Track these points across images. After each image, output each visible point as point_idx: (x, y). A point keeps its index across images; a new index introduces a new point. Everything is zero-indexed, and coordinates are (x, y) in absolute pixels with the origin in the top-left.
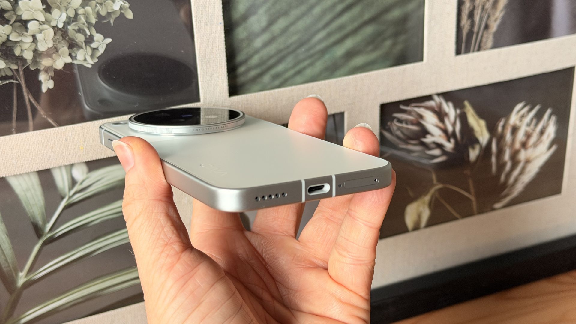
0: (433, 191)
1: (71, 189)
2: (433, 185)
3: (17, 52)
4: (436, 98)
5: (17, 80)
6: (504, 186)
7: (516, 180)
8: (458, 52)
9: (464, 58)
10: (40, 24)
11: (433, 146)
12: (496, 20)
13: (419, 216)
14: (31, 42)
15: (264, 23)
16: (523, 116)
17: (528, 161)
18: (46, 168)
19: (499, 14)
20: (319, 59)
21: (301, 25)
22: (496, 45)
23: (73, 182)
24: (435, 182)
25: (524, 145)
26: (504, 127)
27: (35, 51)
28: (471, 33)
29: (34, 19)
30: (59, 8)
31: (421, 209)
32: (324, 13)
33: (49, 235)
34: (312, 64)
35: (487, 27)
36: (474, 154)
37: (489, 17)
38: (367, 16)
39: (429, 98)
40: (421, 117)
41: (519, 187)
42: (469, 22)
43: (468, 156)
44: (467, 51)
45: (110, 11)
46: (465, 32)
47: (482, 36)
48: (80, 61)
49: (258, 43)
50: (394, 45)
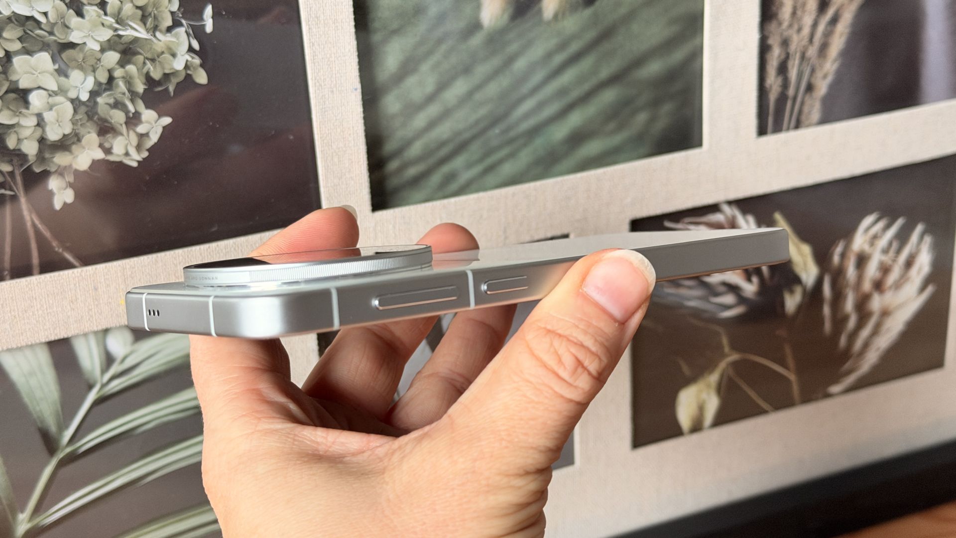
0: (723, 365)
1: (104, 370)
2: (723, 356)
3: (11, 143)
4: (726, 208)
5: (11, 189)
6: (846, 355)
7: (866, 345)
8: (762, 131)
9: (771, 140)
10: (50, 95)
11: (722, 289)
12: (825, 77)
13: (701, 409)
14: (35, 126)
15: (430, 88)
16: (875, 237)
17: (885, 313)
18: (62, 337)
19: (830, 66)
20: (525, 145)
21: (493, 89)
22: (826, 119)
23: (109, 360)
24: (727, 349)
25: (878, 286)
26: (843, 256)
27: (42, 140)
28: (782, 98)
29: (39, 88)
30: (81, 68)
31: (704, 396)
32: (532, 68)
33: (69, 450)
34: (512, 155)
35: (810, 88)
36: (792, 302)
37: (813, 71)
38: (605, 73)
39: (714, 208)
41: (872, 358)
42: (780, 80)
43: (782, 304)
44: (778, 129)
45: (167, 71)
46: (773, 97)
47: (802, 103)
48: (118, 155)
49: (420, 120)
50: (653, 119)
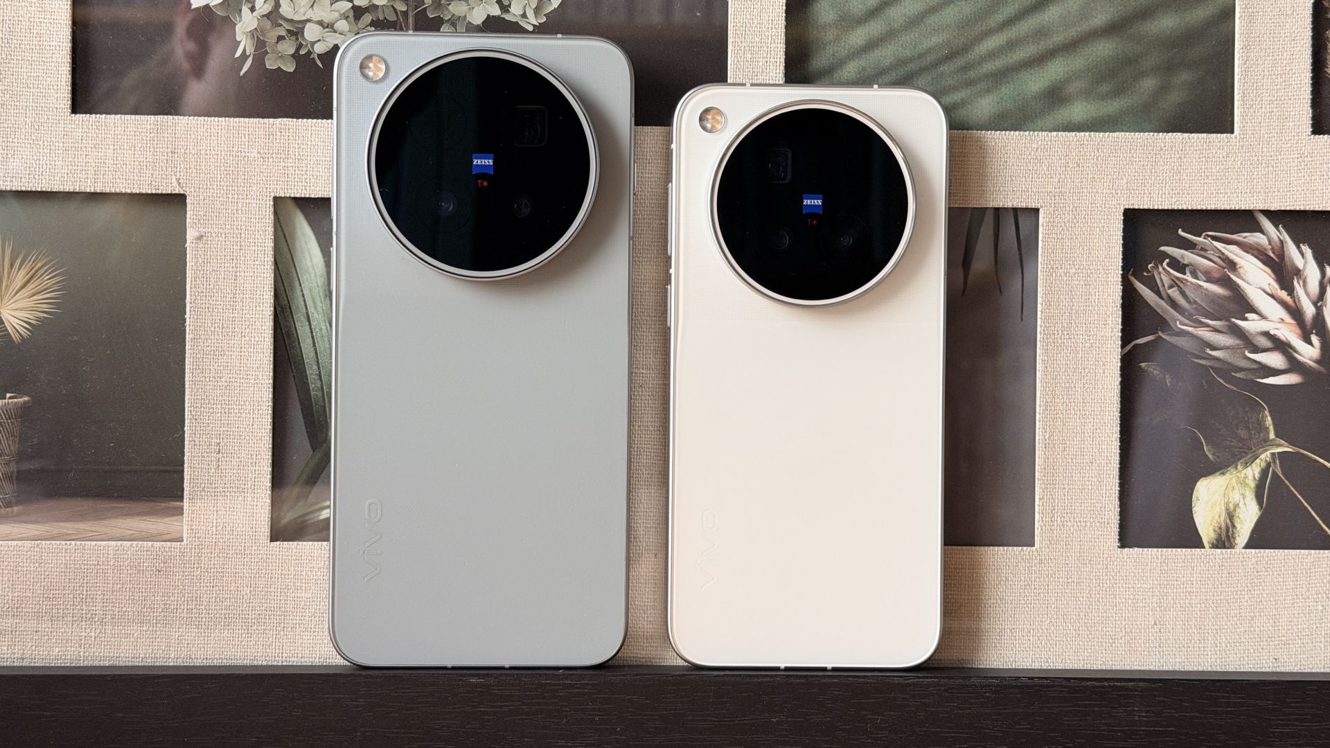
0: (1265, 456)
2: (1266, 442)
4: (1267, 224)
8: (1319, 128)
11: (1265, 342)
13: (1231, 516)
24: (1272, 434)
31: (1236, 496)
39: (1248, 219)
40: (1232, 265)
50: (1163, 89)
